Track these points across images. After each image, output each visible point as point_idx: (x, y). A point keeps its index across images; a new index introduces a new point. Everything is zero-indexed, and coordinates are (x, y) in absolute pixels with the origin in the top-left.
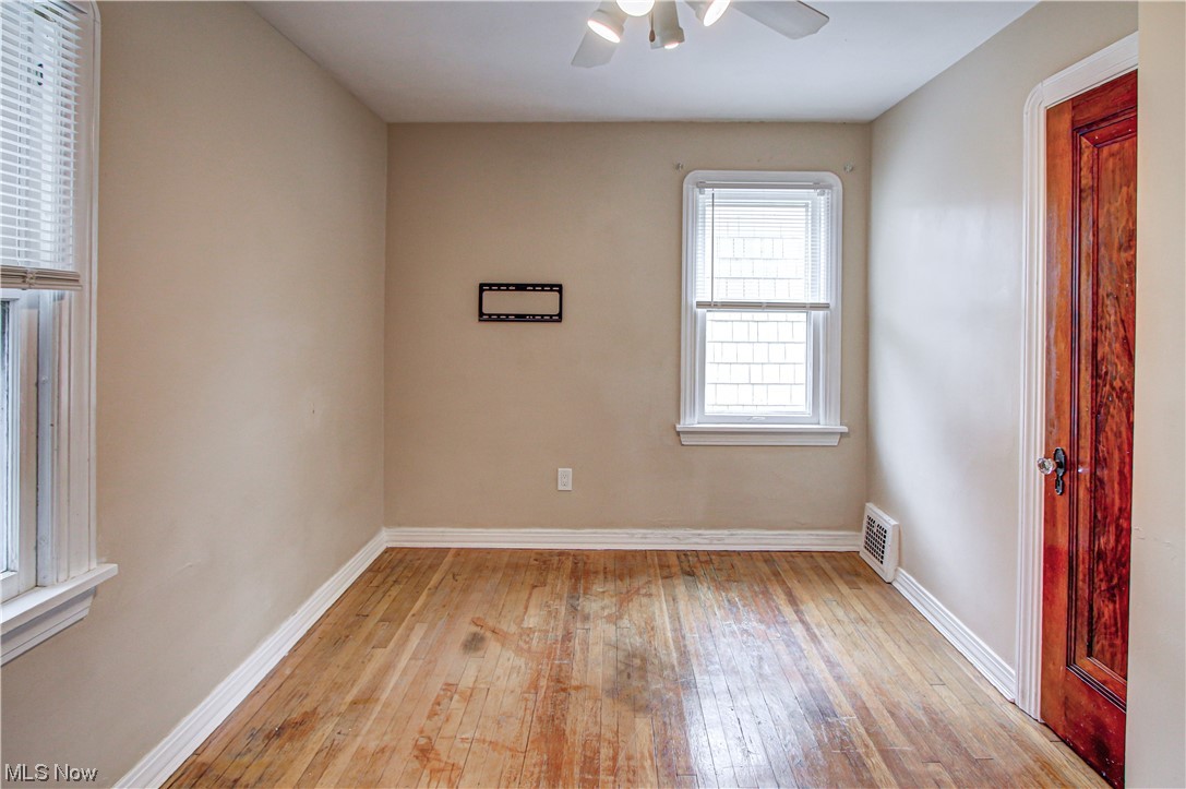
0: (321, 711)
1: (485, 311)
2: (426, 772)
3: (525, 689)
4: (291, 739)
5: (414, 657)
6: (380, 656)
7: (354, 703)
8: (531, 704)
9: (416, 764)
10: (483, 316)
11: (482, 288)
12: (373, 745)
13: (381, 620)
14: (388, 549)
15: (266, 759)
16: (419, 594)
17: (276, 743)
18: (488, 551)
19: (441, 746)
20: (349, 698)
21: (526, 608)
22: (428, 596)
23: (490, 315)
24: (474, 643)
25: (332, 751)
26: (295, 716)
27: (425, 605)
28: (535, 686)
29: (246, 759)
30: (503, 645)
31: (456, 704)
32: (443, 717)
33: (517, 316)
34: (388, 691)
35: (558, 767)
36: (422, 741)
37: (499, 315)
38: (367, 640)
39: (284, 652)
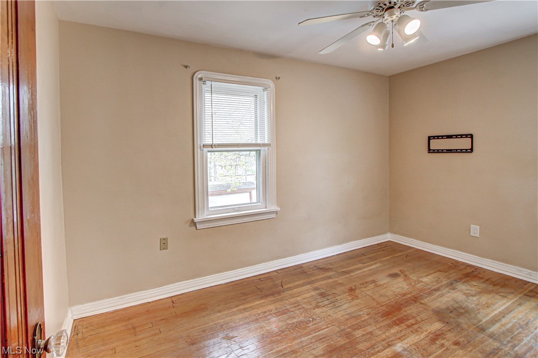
0: (334, 269)
1: (431, 148)
2: (349, 293)
3: (400, 293)
4: (322, 271)
5: (370, 270)
6: (360, 265)
7: (343, 272)
8: (397, 298)
9: (347, 291)
10: (430, 151)
11: (429, 138)
12: (340, 282)
13: (369, 258)
14: (389, 241)
15: (315, 272)
16: (388, 256)
17: (319, 270)
18: (431, 254)
19: (357, 291)
20: (343, 270)
21: (427, 276)
22: (392, 258)
23: (434, 150)
24: (395, 276)
25: (329, 277)
26: (327, 267)
27: (387, 260)
28: (404, 295)
29: (310, 270)
30: (404, 280)
31: (372, 286)
32: (365, 286)
33: (447, 150)
34: (354, 274)
35: (389, 314)
36: (353, 288)
37: (438, 150)
38: (359, 261)
39: (335, 254)
